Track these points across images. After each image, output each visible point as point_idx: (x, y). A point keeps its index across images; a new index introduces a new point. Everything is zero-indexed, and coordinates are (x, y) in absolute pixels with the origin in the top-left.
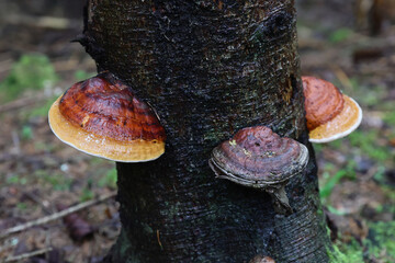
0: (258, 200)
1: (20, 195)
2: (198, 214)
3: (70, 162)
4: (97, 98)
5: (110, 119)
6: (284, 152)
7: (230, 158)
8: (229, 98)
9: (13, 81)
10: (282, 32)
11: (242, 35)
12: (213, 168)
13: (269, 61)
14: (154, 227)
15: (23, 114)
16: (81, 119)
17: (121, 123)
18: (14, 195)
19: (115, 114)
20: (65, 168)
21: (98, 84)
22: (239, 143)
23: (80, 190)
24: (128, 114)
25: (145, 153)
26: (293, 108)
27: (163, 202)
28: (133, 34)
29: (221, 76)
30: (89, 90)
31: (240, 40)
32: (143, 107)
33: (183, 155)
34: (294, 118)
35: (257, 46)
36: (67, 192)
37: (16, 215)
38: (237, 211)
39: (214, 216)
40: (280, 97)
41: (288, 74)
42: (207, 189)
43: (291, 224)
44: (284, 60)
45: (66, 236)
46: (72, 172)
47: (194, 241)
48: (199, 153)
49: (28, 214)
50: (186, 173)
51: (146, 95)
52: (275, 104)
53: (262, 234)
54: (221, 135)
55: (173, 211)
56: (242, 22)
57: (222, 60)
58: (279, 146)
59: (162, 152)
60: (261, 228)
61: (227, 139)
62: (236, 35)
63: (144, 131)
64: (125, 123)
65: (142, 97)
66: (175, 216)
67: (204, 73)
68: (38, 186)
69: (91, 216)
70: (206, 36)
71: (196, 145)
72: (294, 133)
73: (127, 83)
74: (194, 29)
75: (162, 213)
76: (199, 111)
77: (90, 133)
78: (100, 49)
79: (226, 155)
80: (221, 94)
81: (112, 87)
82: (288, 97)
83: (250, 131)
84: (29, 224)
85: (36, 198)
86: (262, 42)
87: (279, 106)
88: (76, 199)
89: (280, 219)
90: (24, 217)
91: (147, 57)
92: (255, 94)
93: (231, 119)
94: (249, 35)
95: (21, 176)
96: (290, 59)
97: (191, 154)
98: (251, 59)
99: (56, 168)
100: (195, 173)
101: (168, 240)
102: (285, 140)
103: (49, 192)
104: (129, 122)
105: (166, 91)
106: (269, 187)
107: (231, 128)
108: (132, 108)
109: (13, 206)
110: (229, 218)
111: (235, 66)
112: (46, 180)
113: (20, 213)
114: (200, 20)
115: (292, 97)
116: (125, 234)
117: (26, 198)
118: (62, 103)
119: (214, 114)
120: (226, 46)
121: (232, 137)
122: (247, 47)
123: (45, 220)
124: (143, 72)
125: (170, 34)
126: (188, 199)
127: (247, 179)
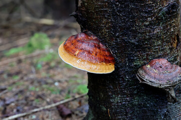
0: (159, 95)
1: (35, 96)
2: (129, 101)
3: (59, 81)
4: (83, 42)
5: (89, 52)
6: (174, 71)
7: (147, 73)
8: (147, 44)
9: (30, 46)
10: (174, 12)
11: (155, 13)
12: (138, 78)
13: (167, 26)
14: (107, 108)
15: (35, 60)
16: (75, 52)
17: (94, 54)
18: (33, 96)
19: (91, 50)
20: (57, 84)
21: (83, 36)
22: (152, 66)
23: (64, 94)
24: (98, 50)
25: (106, 69)
26: (178, 51)
27: (112, 95)
28: (101, 11)
29: (144, 33)
30: (79, 39)
31: (154, 15)
32: (104, 47)
33: (123, 72)
34: (178, 56)
35: (162, 18)
36: (58, 95)
37: (34, 105)
38: (149, 100)
39: (137, 103)
40: (171, 44)
41: (176, 33)
42: (134, 89)
43: (176, 107)
44: (174, 27)
45: (58, 115)
46: (60, 86)
47: (126, 115)
48: (131, 71)
49: (40, 104)
50: (124, 81)
51: (106, 42)
52: (169, 48)
53: (161, 112)
54: (142, 62)
55: (116, 100)
56: (156, 6)
57: (145, 25)
58: (171, 68)
59: (114, 69)
60: (160, 109)
61: (145, 64)
62: (152, 13)
63: (105, 59)
64: (96, 55)
65: (104, 42)
66: (117, 102)
67: (135, 31)
68: (44, 92)
69: (70, 106)
70: (137, 13)
71: (129, 67)
72: (178, 63)
73: (97, 36)
74: (131, 9)
75: (111, 100)
76: (132, 50)
77: (79, 58)
78: (84, 19)
79: (145, 72)
80: (143, 42)
81: (89, 38)
82: (175, 45)
83: (157, 61)
84: (41, 108)
85: (44, 97)
86: (164, 16)
87: (171, 49)
88: (62, 98)
89: (170, 105)
90: (38, 106)
91: (107, 23)
92: (160, 43)
93: (147, 55)
94: (159, 13)
95: (36, 87)
96: (177, 26)
97: (127, 72)
98: (159, 25)
99: (53, 84)
100: (128, 81)
101: (113, 114)
102: (174, 66)
103: (50, 95)
104: (98, 54)
105: (116, 40)
106: (166, 88)
107: (147, 59)
108: (99, 48)
109: (33, 101)
110: (144, 104)
111: (151, 28)
112: (48, 89)
113: (36, 104)
114: (134, 5)
115: (177, 45)
116: (91, 112)
117: (39, 97)
118: (65, 45)
119: (139, 52)
120: (147, 18)
121: (148, 64)
122: (157, 19)
123: (49, 107)
124: (105, 30)
125: (119, 11)
126: (125, 94)
127: (156, 83)
